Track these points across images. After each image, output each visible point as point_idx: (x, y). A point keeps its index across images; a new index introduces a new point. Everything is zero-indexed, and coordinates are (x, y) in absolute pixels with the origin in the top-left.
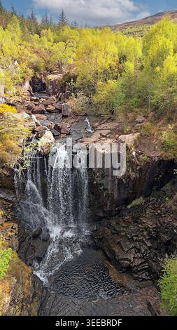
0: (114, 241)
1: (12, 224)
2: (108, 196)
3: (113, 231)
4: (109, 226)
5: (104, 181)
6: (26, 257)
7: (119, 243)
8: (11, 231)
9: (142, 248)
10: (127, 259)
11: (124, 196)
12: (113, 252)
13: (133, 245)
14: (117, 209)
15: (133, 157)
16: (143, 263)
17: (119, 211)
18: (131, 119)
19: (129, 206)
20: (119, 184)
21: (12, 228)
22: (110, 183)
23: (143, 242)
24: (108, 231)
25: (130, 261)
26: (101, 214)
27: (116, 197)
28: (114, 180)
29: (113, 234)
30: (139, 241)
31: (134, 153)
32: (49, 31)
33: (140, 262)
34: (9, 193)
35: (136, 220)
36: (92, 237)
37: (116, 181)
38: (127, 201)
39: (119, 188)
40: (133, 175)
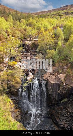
0: (56, 116)
1: (18, 110)
2: (54, 98)
3: (56, 112)
4: (54, 109)
5: (52, 93)
6: (24, 123)
7: (58, 117)
8: (18, 113)
9: (68, 120)
10: (62, 124)
11: (60, 99)
12: (56, 121)
13: (64, 118)
14: (57, 103)
15: (64, 86)
16: (68, 126)
17: (58, 103)
18: (61, 66)
19: (62, 102)
20: (58, 94)
21: (18, 112)
22: (55, 94)
23: (68, 117)
24: (54, 112)
25: (63, 125)
26: (51, 104)
27: (57, 99)
28: (56, 93)
29: (56, 113)
30: (66, 117)
31: (64, 84)
32: (24, 20)
33: (67, 126)
34: (16, 97)
35: (65, 108)
36: (48, 114)
37: (57, 93)
38: (61, 100)
39: (58, 96)
40: (64, 92)
